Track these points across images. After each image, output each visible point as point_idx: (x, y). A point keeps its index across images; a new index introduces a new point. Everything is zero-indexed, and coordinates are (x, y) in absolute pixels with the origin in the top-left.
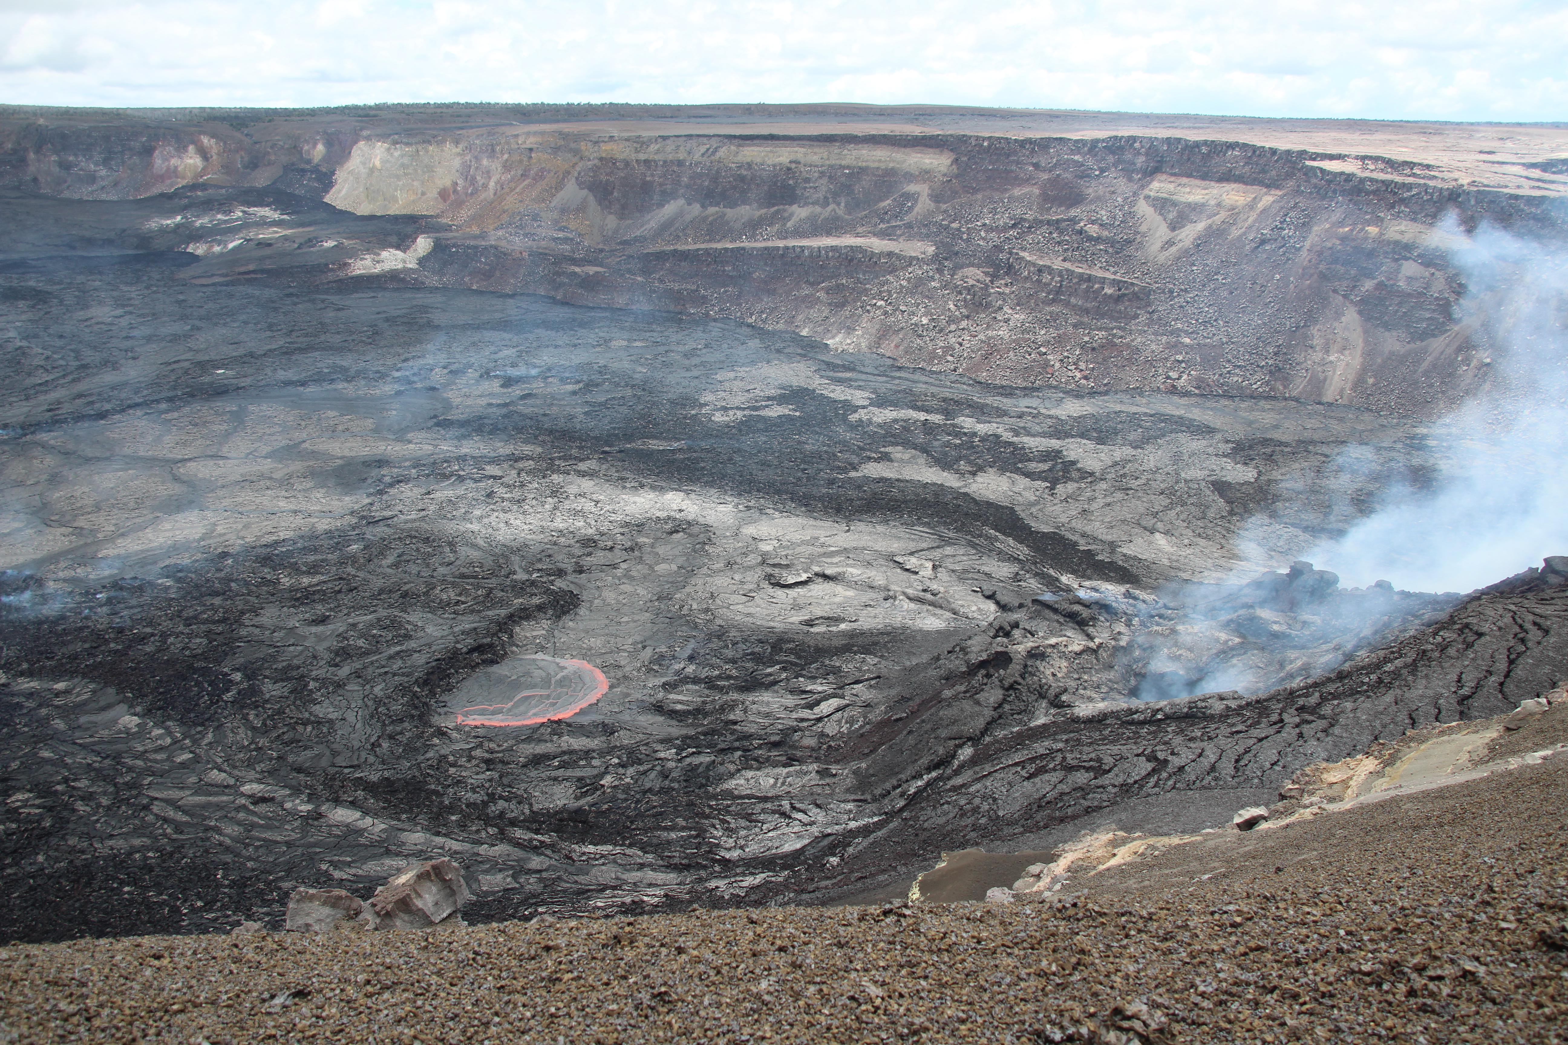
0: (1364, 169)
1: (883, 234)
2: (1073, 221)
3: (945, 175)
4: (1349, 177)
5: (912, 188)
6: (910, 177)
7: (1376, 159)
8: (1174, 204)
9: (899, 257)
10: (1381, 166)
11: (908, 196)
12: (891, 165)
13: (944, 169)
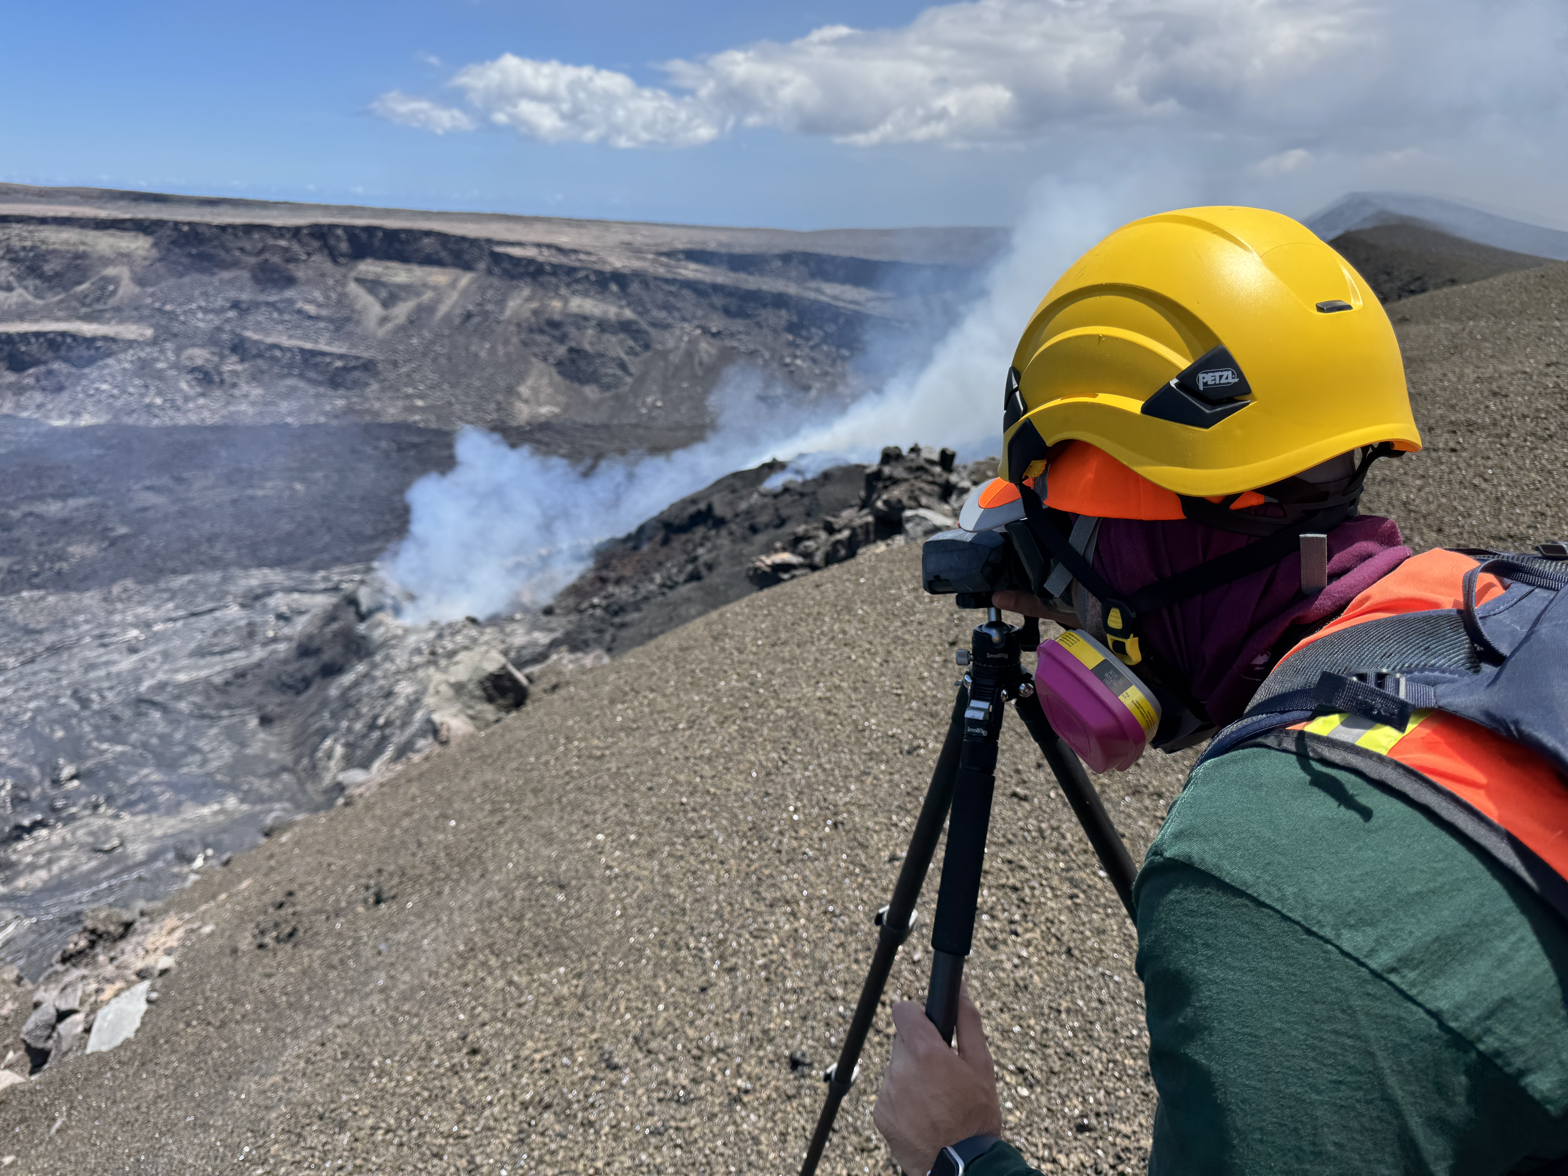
0: (541, 253)
1: (88, 318)
2: (291, 302)
3: (145, 259)
4: (531, 261)
5: (110, 271)
6: (106, 261)
7: (549, 246)
8: (384, 285)
9: (114, 340)
10: (553, 252)
11: (107, 280)
12: (82, 248)
13: (141, 252)
